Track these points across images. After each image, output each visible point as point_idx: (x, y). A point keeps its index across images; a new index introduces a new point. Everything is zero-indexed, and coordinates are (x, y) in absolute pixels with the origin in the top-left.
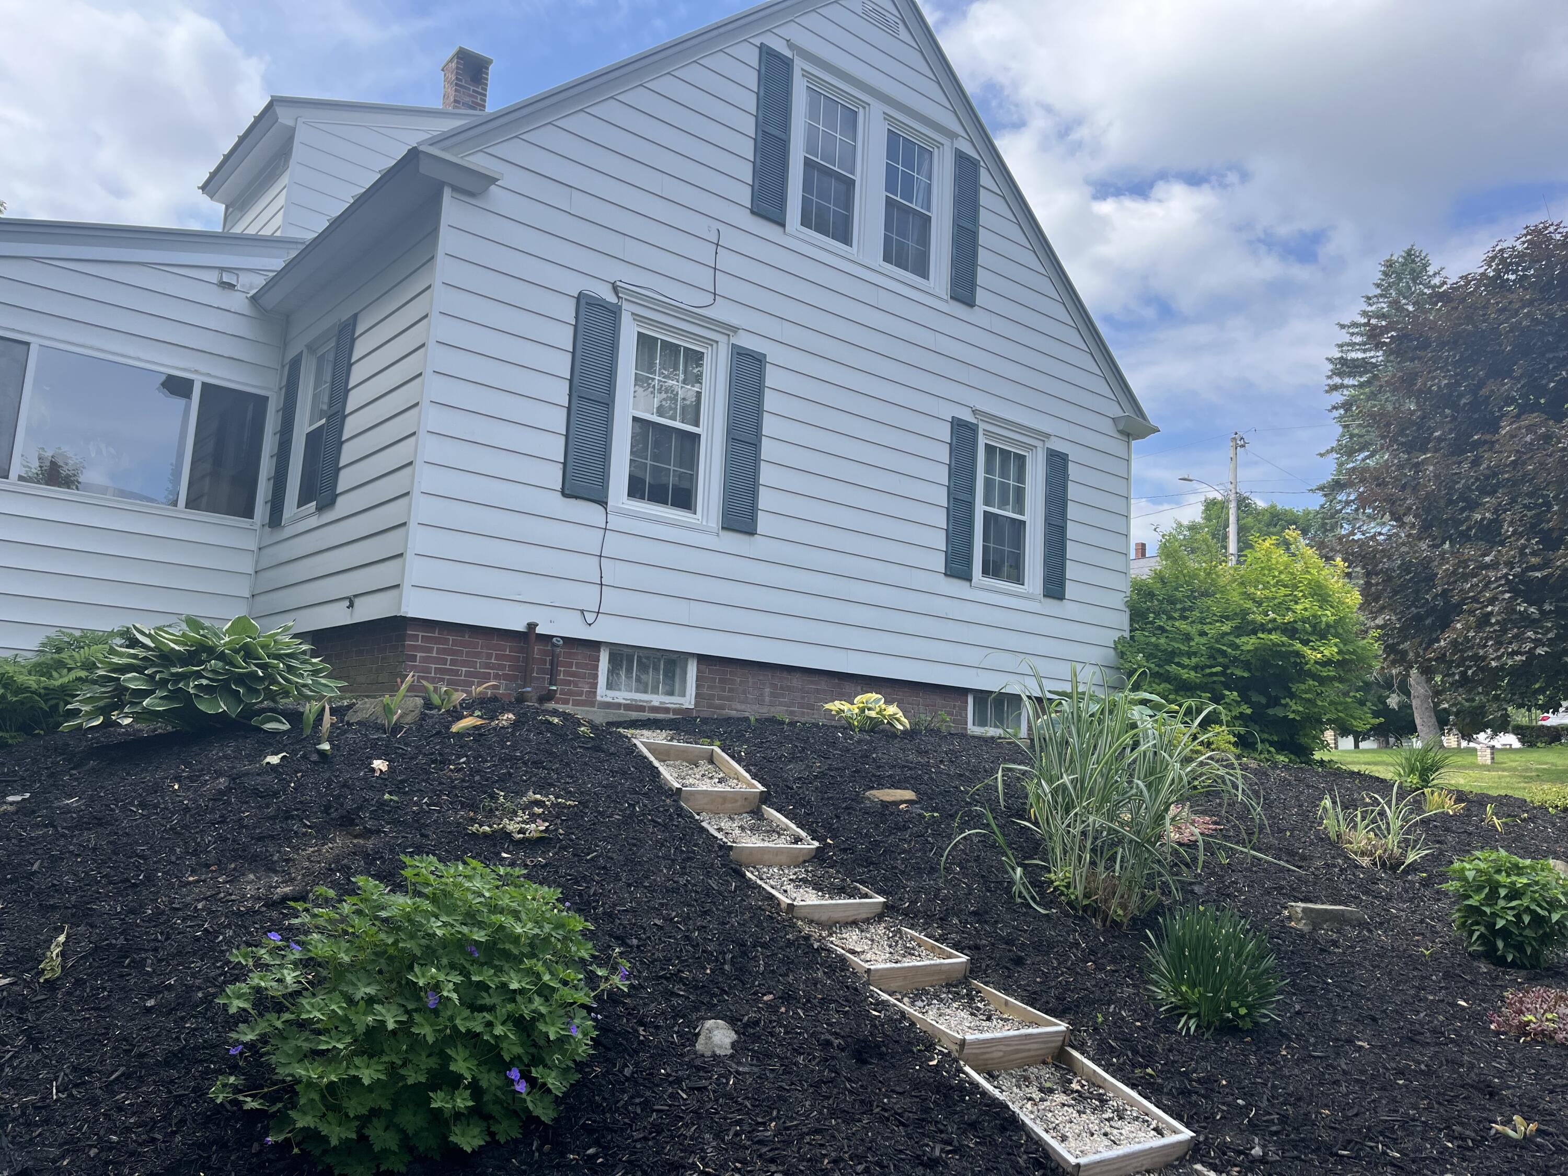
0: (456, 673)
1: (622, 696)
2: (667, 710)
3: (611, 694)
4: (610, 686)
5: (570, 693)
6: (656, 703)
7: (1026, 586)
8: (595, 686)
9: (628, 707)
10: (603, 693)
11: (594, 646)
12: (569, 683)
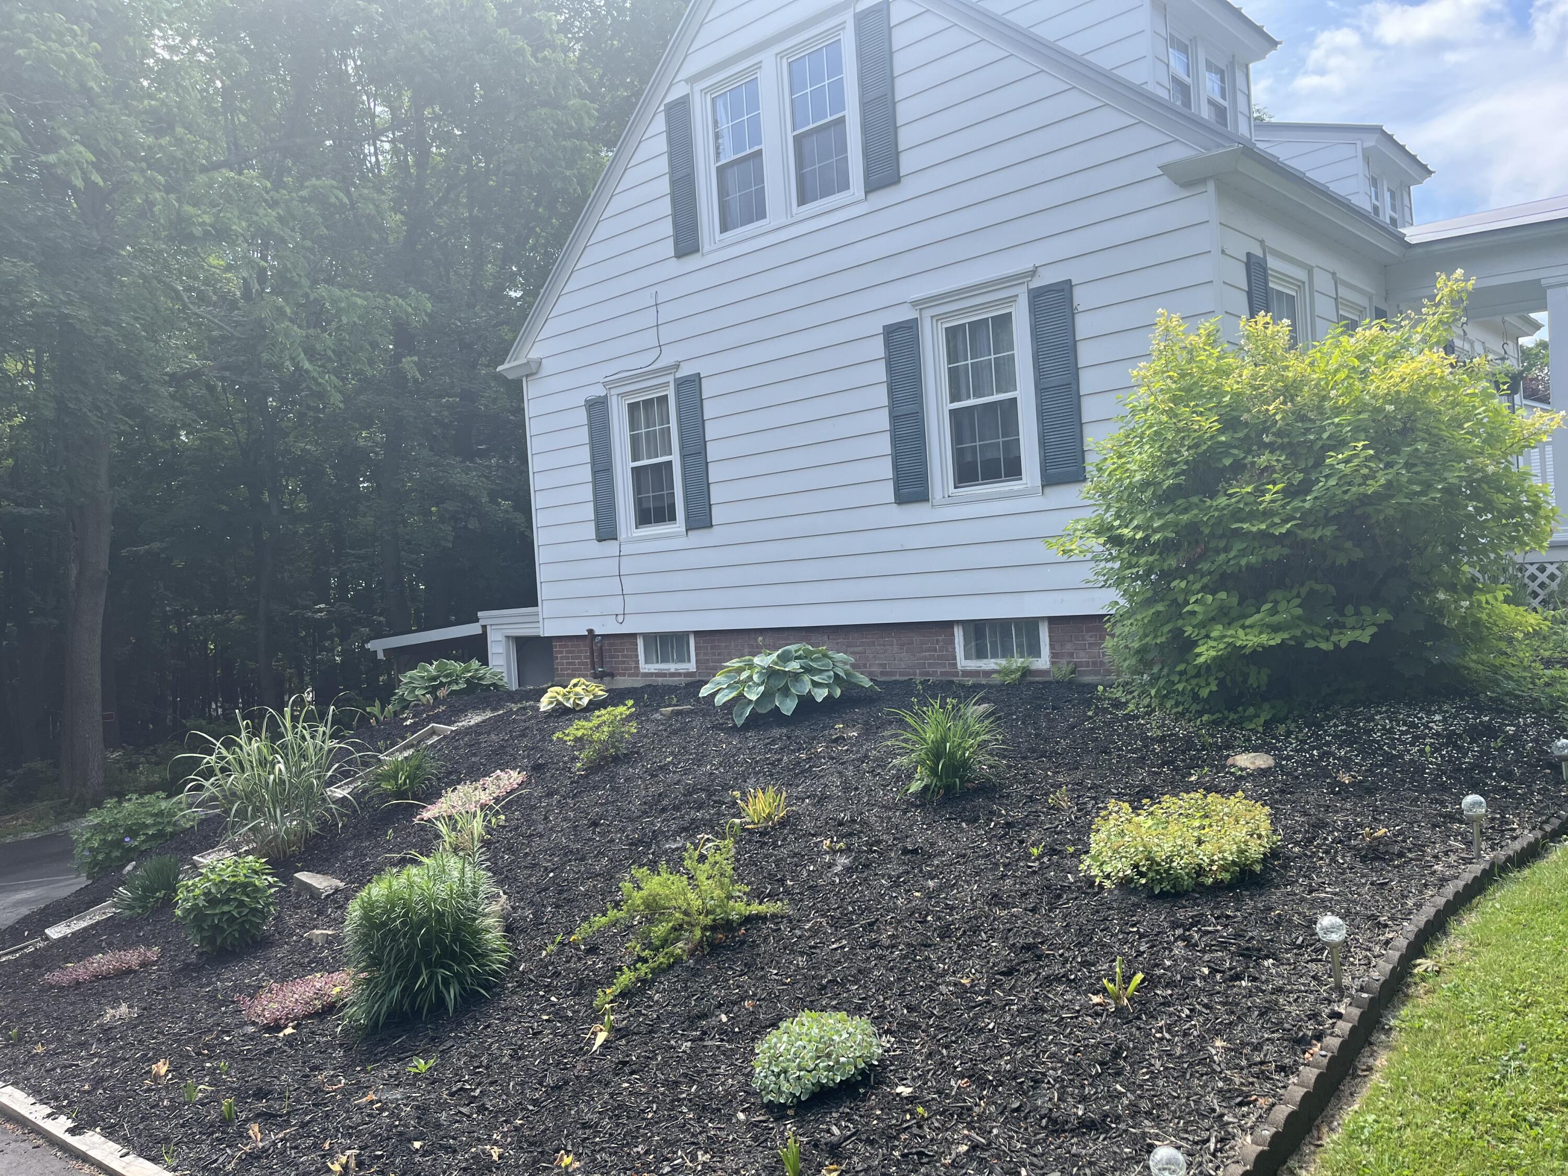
0: (574, 664)
1: (653, 668)
2: (679, 675)
3: (648, 666)
4: (646, 662)
5: (626, 669)
6: (673, 670)
7: (1024, 481)
8: (637, 662)
9: (657, 675)
10: (645, 667)
11: (634, 636)
12: (624, 662)
